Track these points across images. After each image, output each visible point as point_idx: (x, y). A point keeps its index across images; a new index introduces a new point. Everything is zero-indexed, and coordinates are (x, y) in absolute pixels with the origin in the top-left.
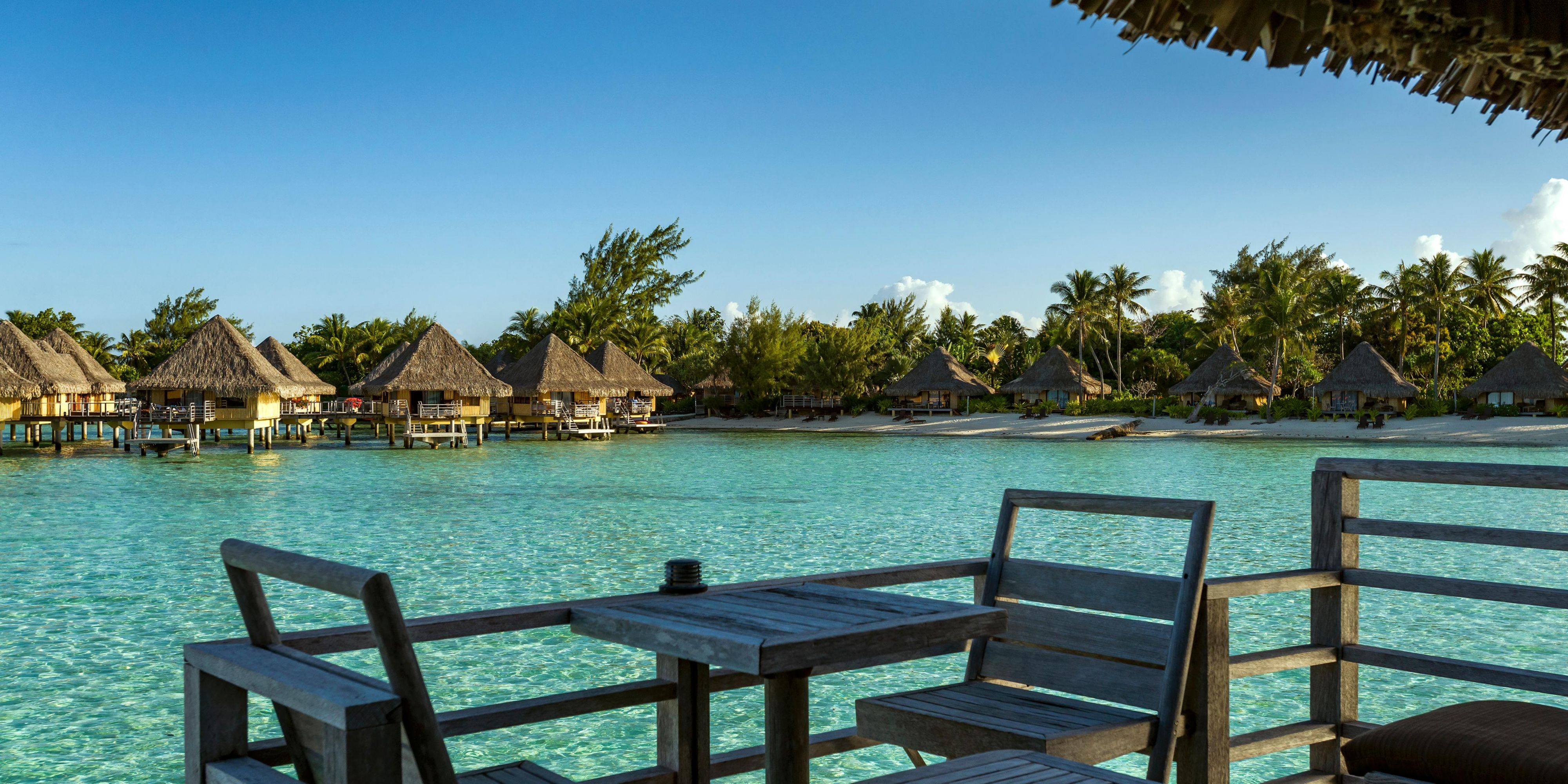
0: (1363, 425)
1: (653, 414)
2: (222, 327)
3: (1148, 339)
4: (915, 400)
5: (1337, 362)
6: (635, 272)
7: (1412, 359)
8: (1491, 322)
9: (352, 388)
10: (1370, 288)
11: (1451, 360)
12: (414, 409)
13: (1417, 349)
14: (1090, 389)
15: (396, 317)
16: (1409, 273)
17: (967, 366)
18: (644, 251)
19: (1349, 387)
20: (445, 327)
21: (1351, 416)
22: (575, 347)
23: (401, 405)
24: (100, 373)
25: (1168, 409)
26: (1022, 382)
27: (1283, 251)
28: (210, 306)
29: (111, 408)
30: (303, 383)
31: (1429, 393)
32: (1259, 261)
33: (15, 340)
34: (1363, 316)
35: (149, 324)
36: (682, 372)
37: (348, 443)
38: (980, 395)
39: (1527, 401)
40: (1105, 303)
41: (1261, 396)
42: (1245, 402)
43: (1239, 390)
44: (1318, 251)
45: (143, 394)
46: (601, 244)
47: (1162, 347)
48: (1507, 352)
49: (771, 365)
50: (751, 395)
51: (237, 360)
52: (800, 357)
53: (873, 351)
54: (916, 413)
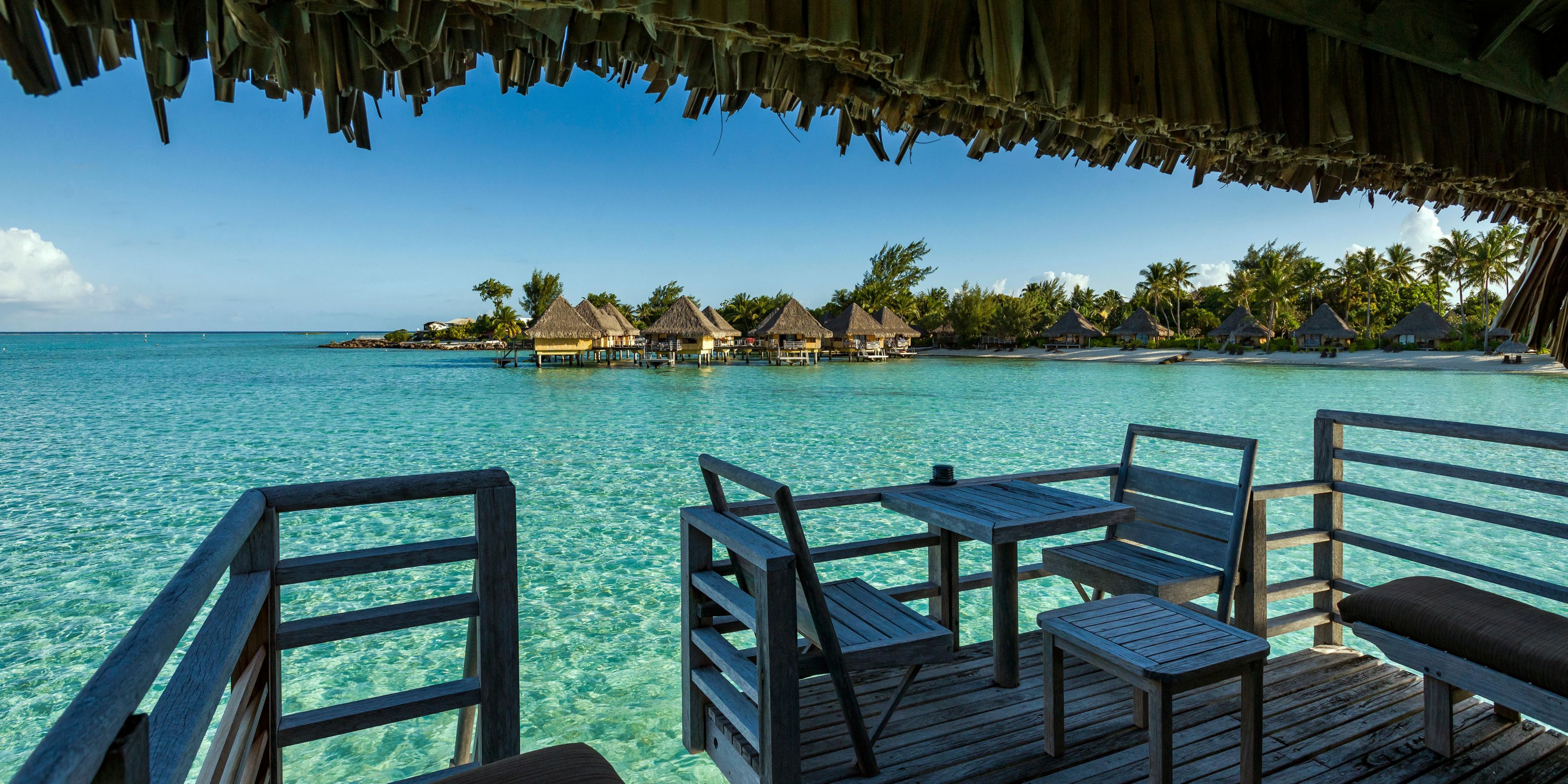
0: (1324, 355)
1: (909, 347)
2: (686, 302)
3: (1196, 303)
4: (1059, 340)
5: (1308, 316)
6: (899, 268)
7: (1353, 314)
8: (1401, 289)
9: (749, 332)
10: (1327, 271)
11: (1377, 314)
12: (781, 344)
13: (1356, 307)
14: (1161, 333)
15: (772, 295)
16: (1350, 260)
17: (1088, 319)
18: (905, 256)
19: (1316, 332)
20: (797, 300)
21: (1317, 350)
22: (866, 310)
23: (775, 342)
24: (628, 325)
25: (1207, 345)
26: (1122, 329)
27: (1276, 248)
28: (680, 290)
29: (633, 343)
30: (725, 330)
31: (1363, 336)
32: (1261, 254)
33: (589, 309)
34: (1323, 287)
35: (650, 300)
36: (925, 324)
37: (748, 362)
38: (1097, 337)
39: (1423, 341)
40: (1170, 282)
41: (1263, 337)
42: (1253, 341)
43: (1249, 334)
44: (1296, 247)
45: (648, 336)
46: (881, 253)
47: (1204, 308)
48: (1411, 309)
49: (975, 320)
50: (964, 336)
51: (693, 318)
52: (992, 315)
53: (1034, 311)
54: (1059, 347)
